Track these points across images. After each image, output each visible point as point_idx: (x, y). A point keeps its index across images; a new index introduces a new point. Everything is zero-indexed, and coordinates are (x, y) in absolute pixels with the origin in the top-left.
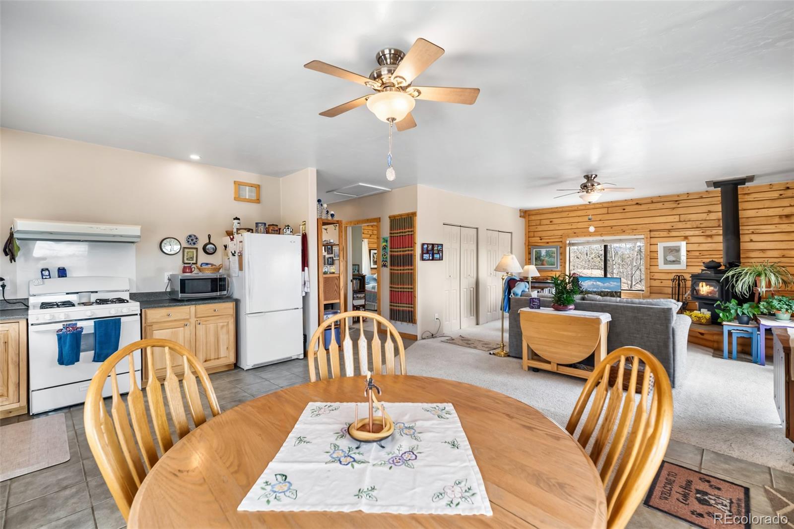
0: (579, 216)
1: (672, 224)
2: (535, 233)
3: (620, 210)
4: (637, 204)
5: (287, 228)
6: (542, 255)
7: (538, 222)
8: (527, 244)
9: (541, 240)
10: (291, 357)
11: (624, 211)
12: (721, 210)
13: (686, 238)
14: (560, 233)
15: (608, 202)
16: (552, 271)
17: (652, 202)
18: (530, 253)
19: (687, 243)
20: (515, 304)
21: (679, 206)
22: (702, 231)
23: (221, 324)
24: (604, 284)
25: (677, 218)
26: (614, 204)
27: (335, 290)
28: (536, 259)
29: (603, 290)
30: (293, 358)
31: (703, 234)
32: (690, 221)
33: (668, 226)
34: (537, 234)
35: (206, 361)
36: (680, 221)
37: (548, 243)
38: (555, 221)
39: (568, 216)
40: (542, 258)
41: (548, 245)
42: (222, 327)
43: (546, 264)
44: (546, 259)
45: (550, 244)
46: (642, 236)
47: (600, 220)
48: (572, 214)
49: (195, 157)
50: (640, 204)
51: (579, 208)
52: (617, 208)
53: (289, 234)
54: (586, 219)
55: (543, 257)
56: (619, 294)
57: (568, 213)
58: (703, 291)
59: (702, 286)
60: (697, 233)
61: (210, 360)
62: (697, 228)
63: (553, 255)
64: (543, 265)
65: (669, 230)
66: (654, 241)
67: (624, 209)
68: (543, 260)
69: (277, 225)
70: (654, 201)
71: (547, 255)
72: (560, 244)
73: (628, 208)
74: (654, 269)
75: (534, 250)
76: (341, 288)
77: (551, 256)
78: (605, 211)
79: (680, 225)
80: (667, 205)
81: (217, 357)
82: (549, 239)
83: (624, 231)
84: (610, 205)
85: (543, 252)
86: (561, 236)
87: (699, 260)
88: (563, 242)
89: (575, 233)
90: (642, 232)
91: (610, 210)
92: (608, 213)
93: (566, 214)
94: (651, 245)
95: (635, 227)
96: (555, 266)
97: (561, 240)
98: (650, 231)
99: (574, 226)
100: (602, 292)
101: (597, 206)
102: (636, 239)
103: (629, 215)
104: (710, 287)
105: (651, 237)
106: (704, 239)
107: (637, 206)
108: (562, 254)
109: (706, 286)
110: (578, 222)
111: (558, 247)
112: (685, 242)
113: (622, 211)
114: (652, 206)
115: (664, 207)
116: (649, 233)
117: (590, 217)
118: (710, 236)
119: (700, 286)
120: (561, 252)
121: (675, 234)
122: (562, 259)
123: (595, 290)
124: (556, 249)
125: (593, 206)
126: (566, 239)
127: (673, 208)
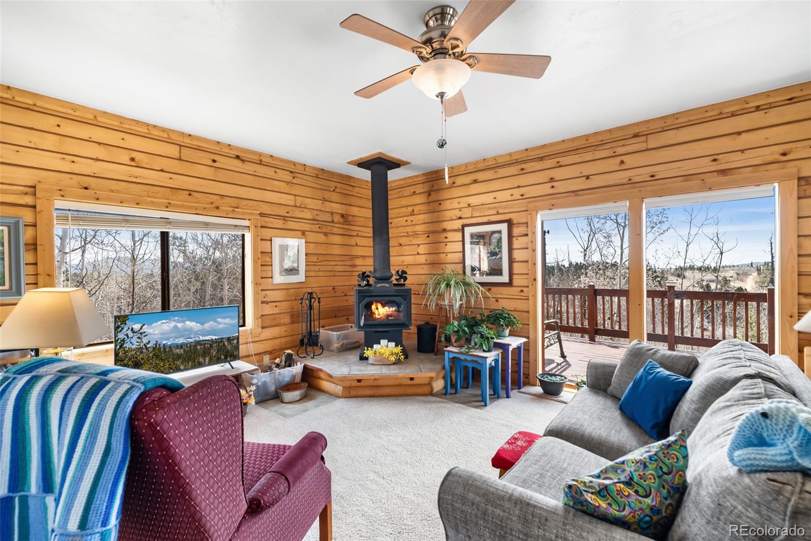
0: (99, 144)
1: (287, 209)
3: (206, 159)
4: (238, 157)
11: (214, 164)
13: (303, 233)
14: (25, 177)
15: (182, 134)
17: (261, 163)
19: (306, 242)
21: (295, 181)
22: (318, 226)
25: (290, 200)
26: (195, 144)
29: (201, 338)
31: (318, 230)
32: (306, 208)
33: (282, 211)
36: (296, 206)
39: (57, 130)
46: (245, 223)
47: (162, 170)
48: (69, 129)
50: (243, 161)
51: (99, 119)
52: (200, 154)
54: (125, 157)
56: (235, 341)
57: (58, 121)
58: (379, 314)
59: (377, 309)
60: (316, 228)
62: (314, 220)
65: (284, 218)
66: (267, 233)
67: (214, 161)
70: (265, 161)
72: (27, 216)
73: (222, 162)
74: (266, 284)
78: (173, 151)
79: (298, 213)
80: (281, 174)
83: (218, 208)
84: (187, 141)
86: (27, 189)
87: (316, 268)
88: (38, 209)
89: (86, 188)
90: (249, 214)
91: (186, 154)
92: (180, 159)
93: (48, 123)
94: (261, 240)
95: (235, 202)
96: (7, 287)
97: (29, 200)
98: (261, 215)
99: (83, 166)
100: (198, 343)
101: (156, 133)
102: (237, 226)
103: (221, 176)
104: (386, 308)
105: (261, 227)
106: (321, 238)
107: (237, 163)
108: (33, 246)
109: (383, 305)
110: (97, 160)
111: (17, 224)
112: (304, 241)
113: (211, 163)
114: (261, 170)
115: (276, 176)
116: (259, 217)
117: (134, 155)
118: (326, 234)
119: (373, 307)
120: (31, 242)
121: (291, 225)
122: (36, 264)
123: (181, 341)
124: (5, 229)
125: (144, 130)
126: (50, 200)
127: (288, 183)
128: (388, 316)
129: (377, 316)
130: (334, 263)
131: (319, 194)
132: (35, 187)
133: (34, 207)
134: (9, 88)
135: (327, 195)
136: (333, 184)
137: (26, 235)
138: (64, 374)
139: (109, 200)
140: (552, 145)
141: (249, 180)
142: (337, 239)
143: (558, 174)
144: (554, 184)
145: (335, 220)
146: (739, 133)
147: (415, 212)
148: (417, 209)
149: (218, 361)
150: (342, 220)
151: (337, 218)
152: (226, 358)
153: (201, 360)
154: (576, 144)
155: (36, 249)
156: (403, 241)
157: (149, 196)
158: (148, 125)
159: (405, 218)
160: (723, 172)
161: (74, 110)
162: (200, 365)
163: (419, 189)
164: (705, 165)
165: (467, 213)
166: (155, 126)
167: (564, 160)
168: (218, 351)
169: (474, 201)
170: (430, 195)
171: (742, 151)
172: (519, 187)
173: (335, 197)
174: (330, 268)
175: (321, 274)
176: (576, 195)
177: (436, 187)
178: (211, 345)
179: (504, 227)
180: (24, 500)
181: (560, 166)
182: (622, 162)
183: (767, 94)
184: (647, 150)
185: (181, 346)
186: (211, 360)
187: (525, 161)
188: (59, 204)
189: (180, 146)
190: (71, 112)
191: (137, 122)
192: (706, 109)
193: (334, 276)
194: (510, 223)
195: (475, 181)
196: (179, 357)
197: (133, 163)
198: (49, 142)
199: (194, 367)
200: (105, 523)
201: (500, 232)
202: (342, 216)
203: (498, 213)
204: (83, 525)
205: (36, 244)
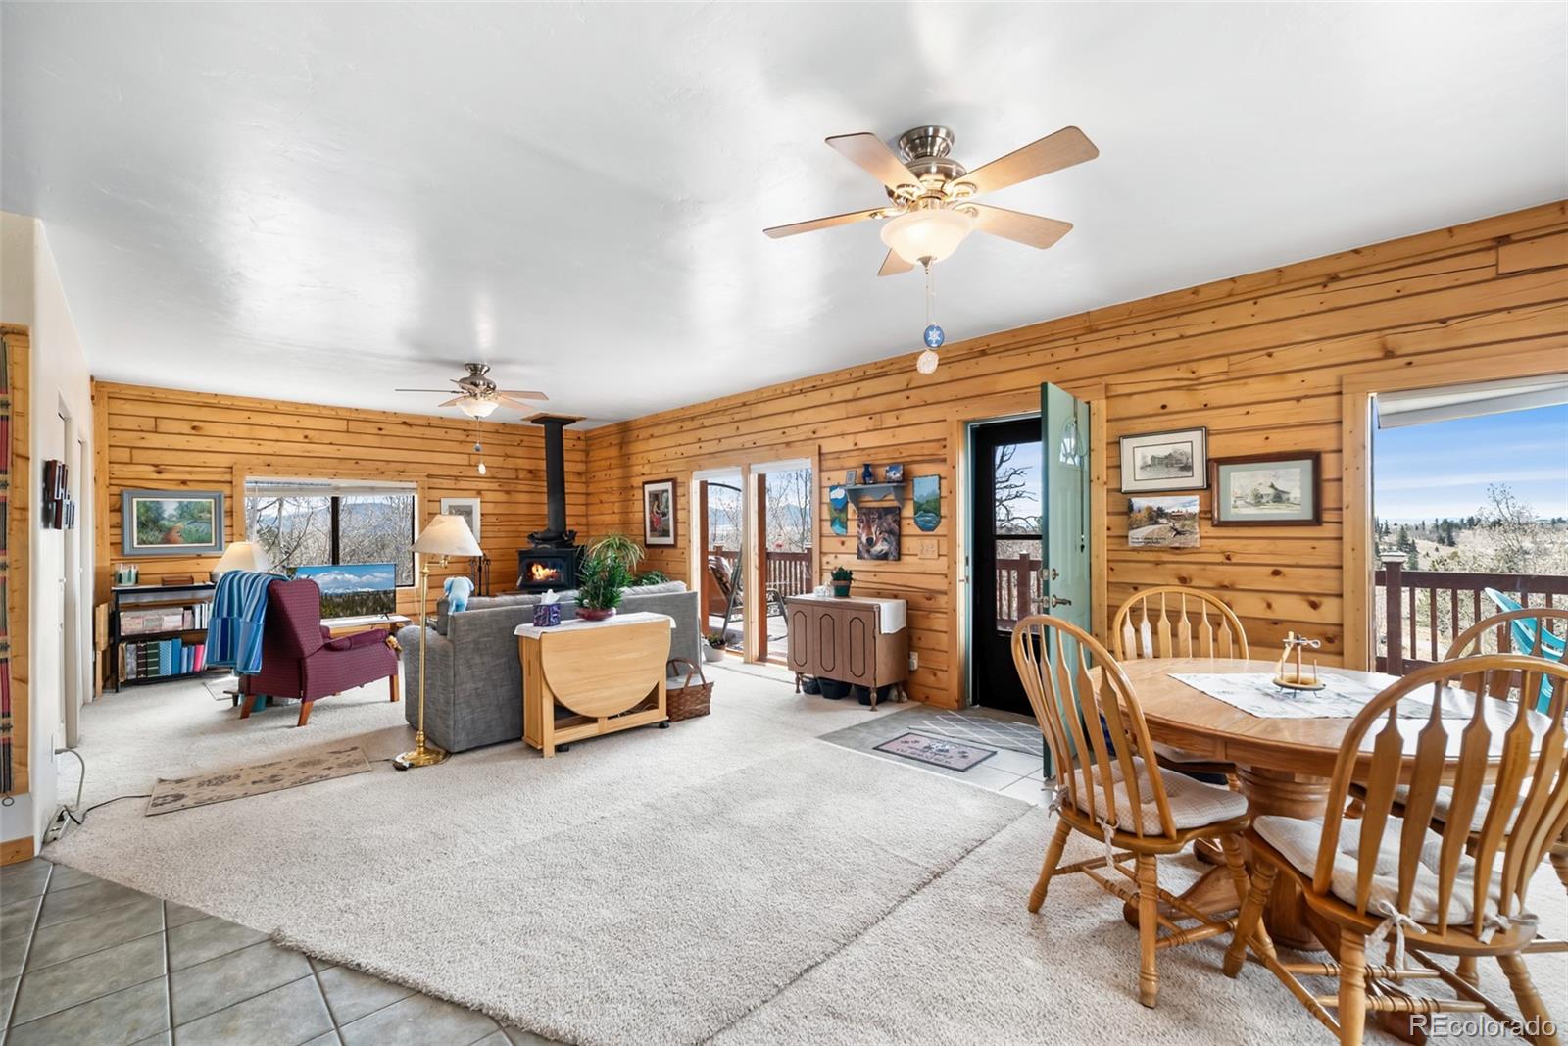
0: (279, 427)
1: (460, 468)
2: (134, 451)
3: (372, 428)
4: (404, 423)
6: (165, 515)
7: (149, 424)
8: (104, 480)
9: (159, 472)
11: (381, 432)
12: (544, 457)
13: (479, 492)
14: (225, 460)
15: (349, 409)
16: (199, 556)
17: (429, 426)
18: (118, 509)
19: (481, 502)
20: (467, 628)
21: (469, 439)
22: (497, 484)
24: (360, 577)
25: (463, 459)
26: (362, 416)
28: (142, 526)
29: (359, 590)
31: (498, 488)
33: (454, 472)
34: (139, 456)
36: (471, 465)
37: (184, 483)
38: (209, 429)
39: (248, 421)
40: (166, 523)
41: (183, 488)
43: (181, 539)
44: (180, 525)
45: (192, 487)
46: (414, 485)
47: (331, 444)
48: (257, 419)
50: (410, 426)
52: (366, 424)
54: (300, 436)
55: (169, 520)
56: (392, 595)
57: (248, 414)
58: (540, 576)
59: (537, 570)
60: (495, 486)
62: (493, 478)
63: (206, 515)
64: (168, 542)
65: (456, 478)
66: (435, 494)
67: (380, 429)
68: (169, 530)
70: (433, 423)
71: (182, 516)
72: (226, 490)
73: (388, 429)
75: (135, 500)
77: (195, 519)
78: (342, 425)
79: (472, 472)
80: (452, 434)
82: (190, 473)
83: (383, 473)
84: (354, 415)
85: (170, 507)
86: (228, 470)
87: (496, 529)
88: (234, 484)
89: (269, 465)
90: (415, 477)
91: (353, 426)
92: (348, 432)
93: (241, 417)
94: (429, 501)
95: (401, 466)
96: (213, 544)
97: (228, 478)
98: (429, 476)
99: (267, 448)
100: (357, 594)
101: (325, 412)
102: (403, 489)
103: (388, 442)
104: (547, 570)
105: (429, 488)
106: (501, 497)
107: (404, 428)
108: (231, 513)
109: (544, 567)
110: (278, 441)
111: (220, 496)
112: (479, 500)
113: (377, 432)
114: (429, 433)
115: (447, 437)
116: (426, 479)
117: (307, 433)
118: (507, 492)
119: (534, 569)
120: (229, 509)
121: (463, 485)
122: (232, 527)
123: (340, 591)
124: (212, 501)
125: (315, 411)
126: (242, 477)
127: (461, 442)
128: (547, 578)
129: (538, 578)
130: (519, 523)
131: (499, 450)
132: (232, 467)
133: (231, 483)
134: (216, 395)
135: (509, 450)
136: (518, 438)
137: (226, 505)
138: (245, 574)
139: (286, 473)
140: (699, 405)
141: (418, 444)
142: (523, 497)
143: (702, 434)
144: (700, 444)
145: (521, 477)
146: (794, 411)
147: (612, 466)
148: (613, 462)
149: (375, 612)
150: (530, 476)
151: (523, 474)
152: (382, 609)
153: (359, 609)
154: (712, 407)
155: (232, 515)
156: (604, 497)
157: (319, 468)
158: (319, 406)
159: (604, 472)
160: (788, 444)
161: (261, 404)
162: (357, 614)
163: (615, 440)
164: (775, 437)
165: (646, 469)
166: (325, 407)
167: (707, 422)
168: (375, 603)
169: (652, 456)
170: (621, 448)
171: (796, 427)
172: (680, 445)
173: (520, 451)
174: (514, 529)
175: (502, 535)
176: (715, 457)
177: (626, 440)
178: (368, 597)
179: (669, 486)
180: (232, 620)
181: (704, 427)
182: (738, 428)
183: (802, 381)
184: (751, 419)
185: (340, 596)
186: (368, 609)
187: (683, 420)
188: (249, 478)
189: (348, 420)
190: (258, 405)
191: (309, 405)
192: (775, 388)
193: (519, 537)
194: (674, 481)
195: (652, 436)
196: (339, 605)
197: (306, 441)
198: (242, 431)
199: (351, 615)
200: (258, 621)
201: (667, 491)
202: (531, 471)
203: (668, 471)
204: (251, 620)
205: (232, 511)
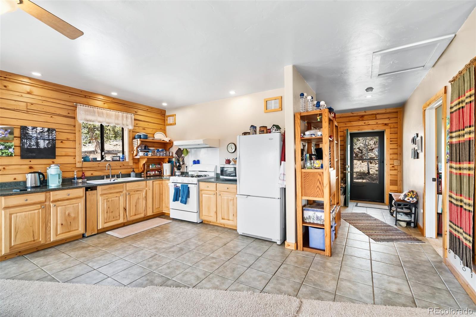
5: (273, 127)
10: (271, 239)
23: (230, 198)
27: (318, 187)
30: (272, 241)
35: (223, 219)
42: (231, 200)
49: (232, 93)
53: (274, 133)
61: (225, 219)
69: (267, 127)
76: (325, 185)
81: (228, 219)
